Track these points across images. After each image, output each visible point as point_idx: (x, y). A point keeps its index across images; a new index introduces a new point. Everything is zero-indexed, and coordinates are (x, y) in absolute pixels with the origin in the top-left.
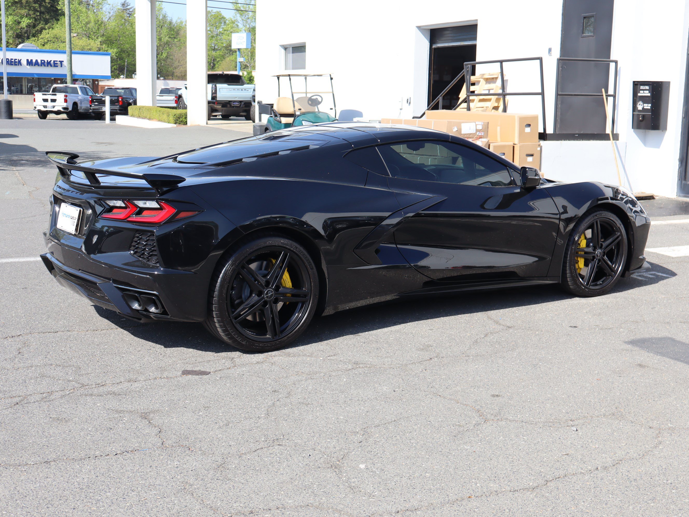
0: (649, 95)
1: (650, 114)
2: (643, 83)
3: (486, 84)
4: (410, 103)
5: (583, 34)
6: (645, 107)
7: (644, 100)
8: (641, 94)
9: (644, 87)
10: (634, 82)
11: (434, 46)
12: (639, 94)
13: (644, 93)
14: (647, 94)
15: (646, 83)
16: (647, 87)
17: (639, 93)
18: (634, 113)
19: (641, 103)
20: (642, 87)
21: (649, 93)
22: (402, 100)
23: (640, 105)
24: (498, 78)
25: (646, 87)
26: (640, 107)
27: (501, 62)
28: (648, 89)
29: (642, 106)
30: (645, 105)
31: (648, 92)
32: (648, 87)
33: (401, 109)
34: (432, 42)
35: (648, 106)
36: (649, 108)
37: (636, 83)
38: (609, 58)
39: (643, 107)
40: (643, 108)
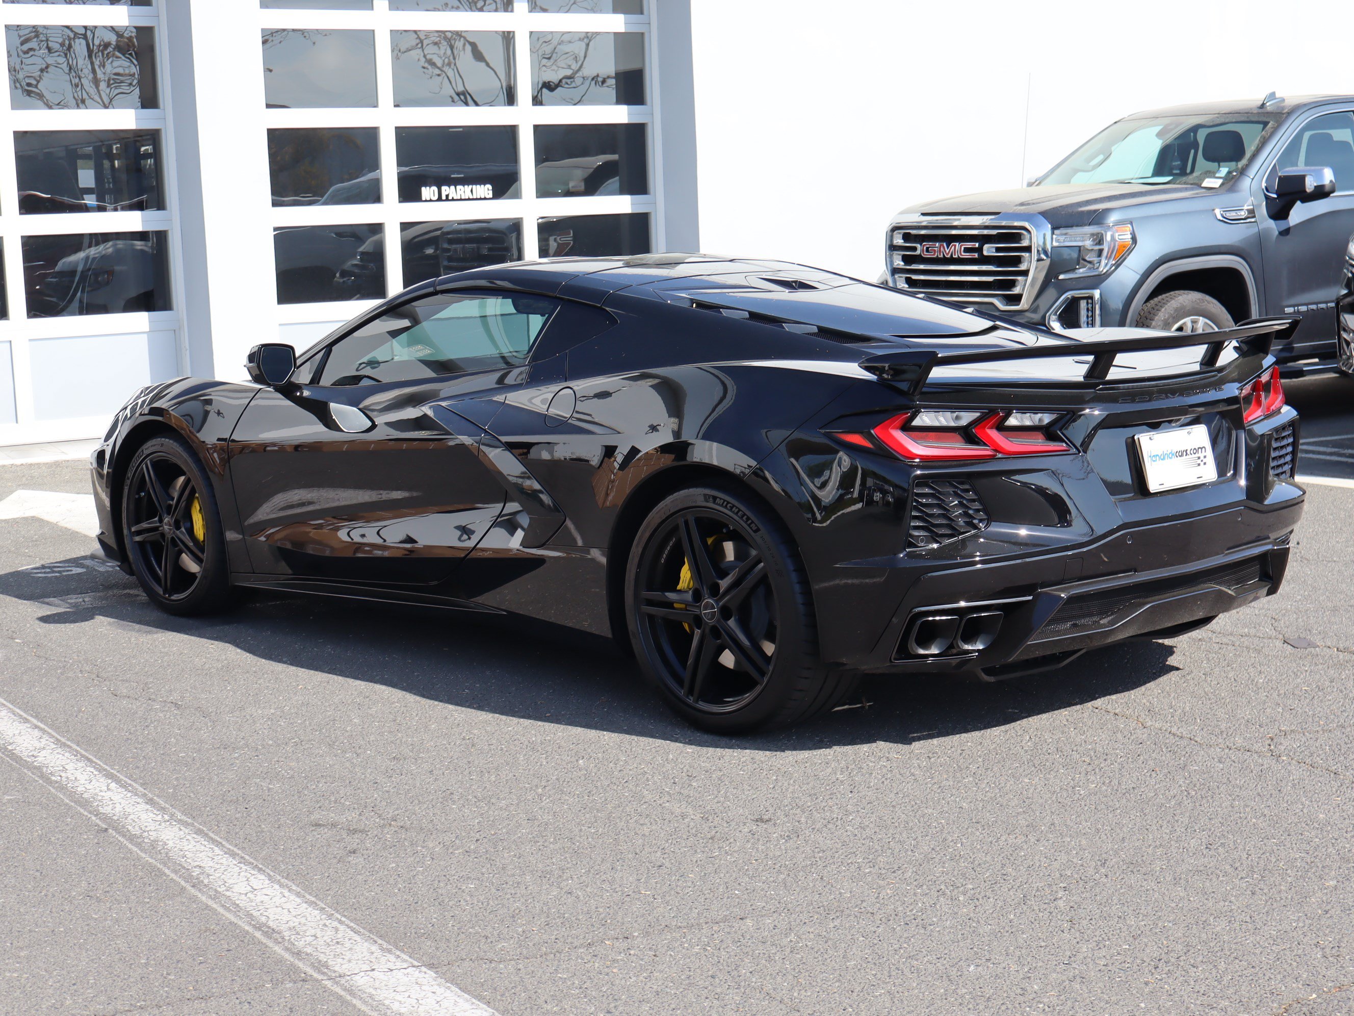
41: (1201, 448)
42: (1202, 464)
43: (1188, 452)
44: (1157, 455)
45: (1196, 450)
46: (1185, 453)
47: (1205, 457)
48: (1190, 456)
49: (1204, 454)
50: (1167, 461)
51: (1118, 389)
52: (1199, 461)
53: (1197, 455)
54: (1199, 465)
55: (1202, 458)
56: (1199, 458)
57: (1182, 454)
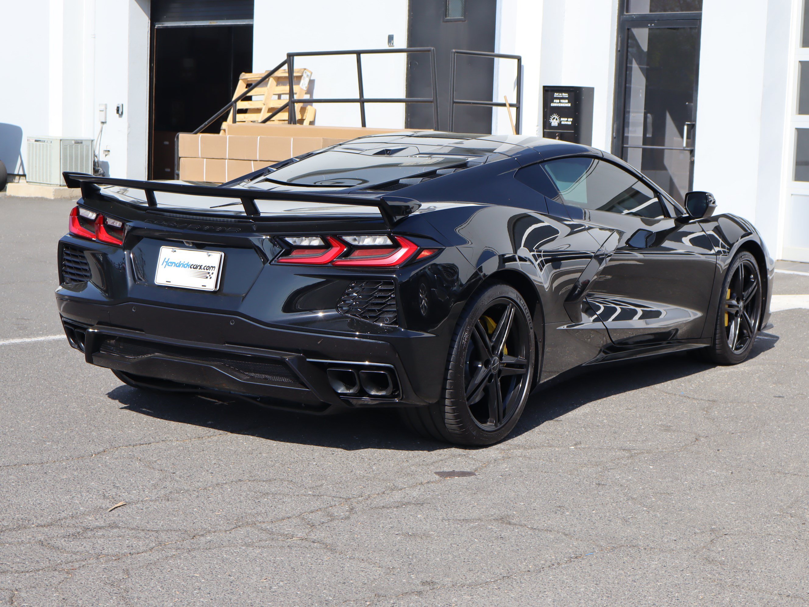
0: (569, 105)
1: (573, 131)
2: (559, 89)
3: (277, 85)
4: (122, 113)
5: (446, 17)
6: (563, 123)
7: (561, 112)
8: (555, 104)
9: (560, 94)
10: (544, 87)
11: (157, 26)
12: (552, 105)
13: (560, 102)
14: (565, 104)
15: (564, 89)
16: (565, 95)
17: (553, 102)
18: (545, 130)
19: (556, 116)
20: (556, 95)
21: (569, 102)
22: (106, 108)
23: (555, 120)
24: (303, 78)
25: (563, 94)
26: (554, 122)
27: (358, 53)
28: (567, 96)
29: (558, 121)
30: (562, 119)
31: (567, 101)
32: (567, 94)
33: (103, 123)
34: (154, 19)
35: (567, 121)
36: (570, 123)
37: (546, 89)
38: (493, 51)
39: (561, 122)
40: (560, 124)
41: (213, 267)
42: (209, 277)
43: (202, 267)
44: (175, 263)
45: (209, 268)
46: (199, 267)
47: (212, 273)
48: (203, 270)
49: (213, 271)
50: (181, 269)
51: (163, 215)
52: (208, 275)
53: (208, 271)
54: (207, 278)
55: (210, 274)
56: (209, 273)
57: (195, 267)
